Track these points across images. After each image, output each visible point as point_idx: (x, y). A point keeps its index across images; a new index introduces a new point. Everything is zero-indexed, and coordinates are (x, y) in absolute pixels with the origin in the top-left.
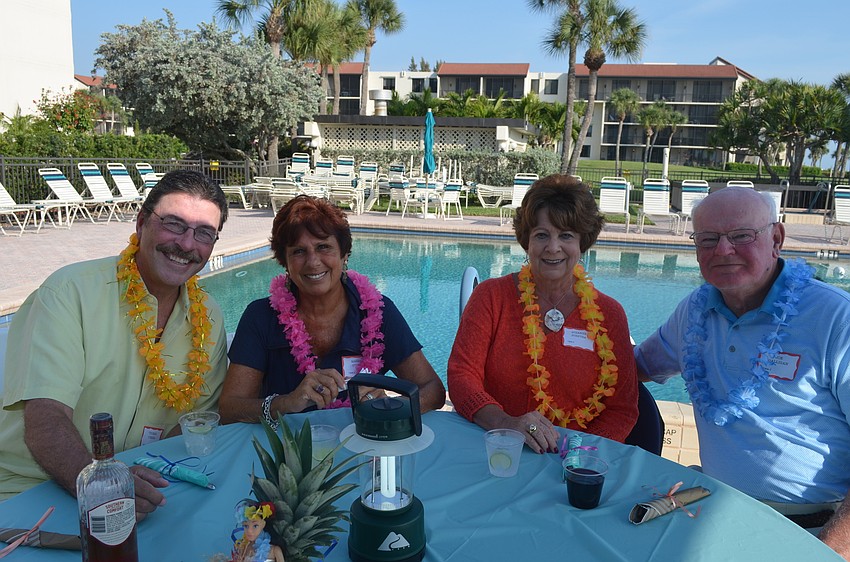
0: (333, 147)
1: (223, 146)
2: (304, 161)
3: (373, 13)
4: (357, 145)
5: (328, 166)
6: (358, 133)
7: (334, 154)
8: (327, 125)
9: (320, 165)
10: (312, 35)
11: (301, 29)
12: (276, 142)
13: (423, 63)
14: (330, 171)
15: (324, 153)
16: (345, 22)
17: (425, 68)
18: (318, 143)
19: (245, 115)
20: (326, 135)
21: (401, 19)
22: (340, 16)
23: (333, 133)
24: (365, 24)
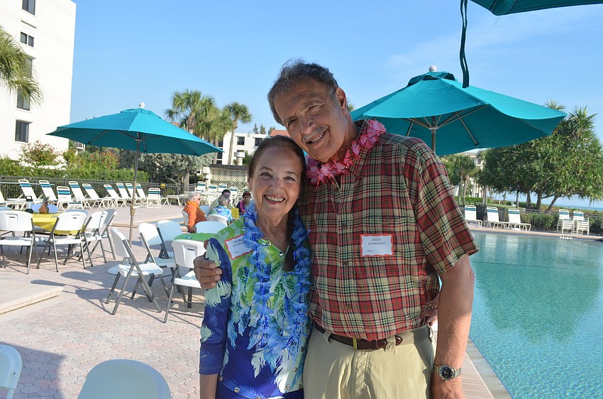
0: (216, 179)
1: (164, 177)
2: (203, 185)
3: (237, 113)
4: (228, 178)
5: (215, 188)
6: (228, 173)
7: (218, 182)
8: (214, 168)
9: (210, 187)
10: (208, 126)
11: (202, 122)
12: (188, 176)
13: (262, 127)
14: (215, 190)
15: (212, 182)
16: (223, 119)
17: (263, 131)
18: (209, 177)
19: (179, 163)
20: (213, 173)
21: (251, 117)
22: (221, 115)
23: (216, 172)
24: (232, 118)
